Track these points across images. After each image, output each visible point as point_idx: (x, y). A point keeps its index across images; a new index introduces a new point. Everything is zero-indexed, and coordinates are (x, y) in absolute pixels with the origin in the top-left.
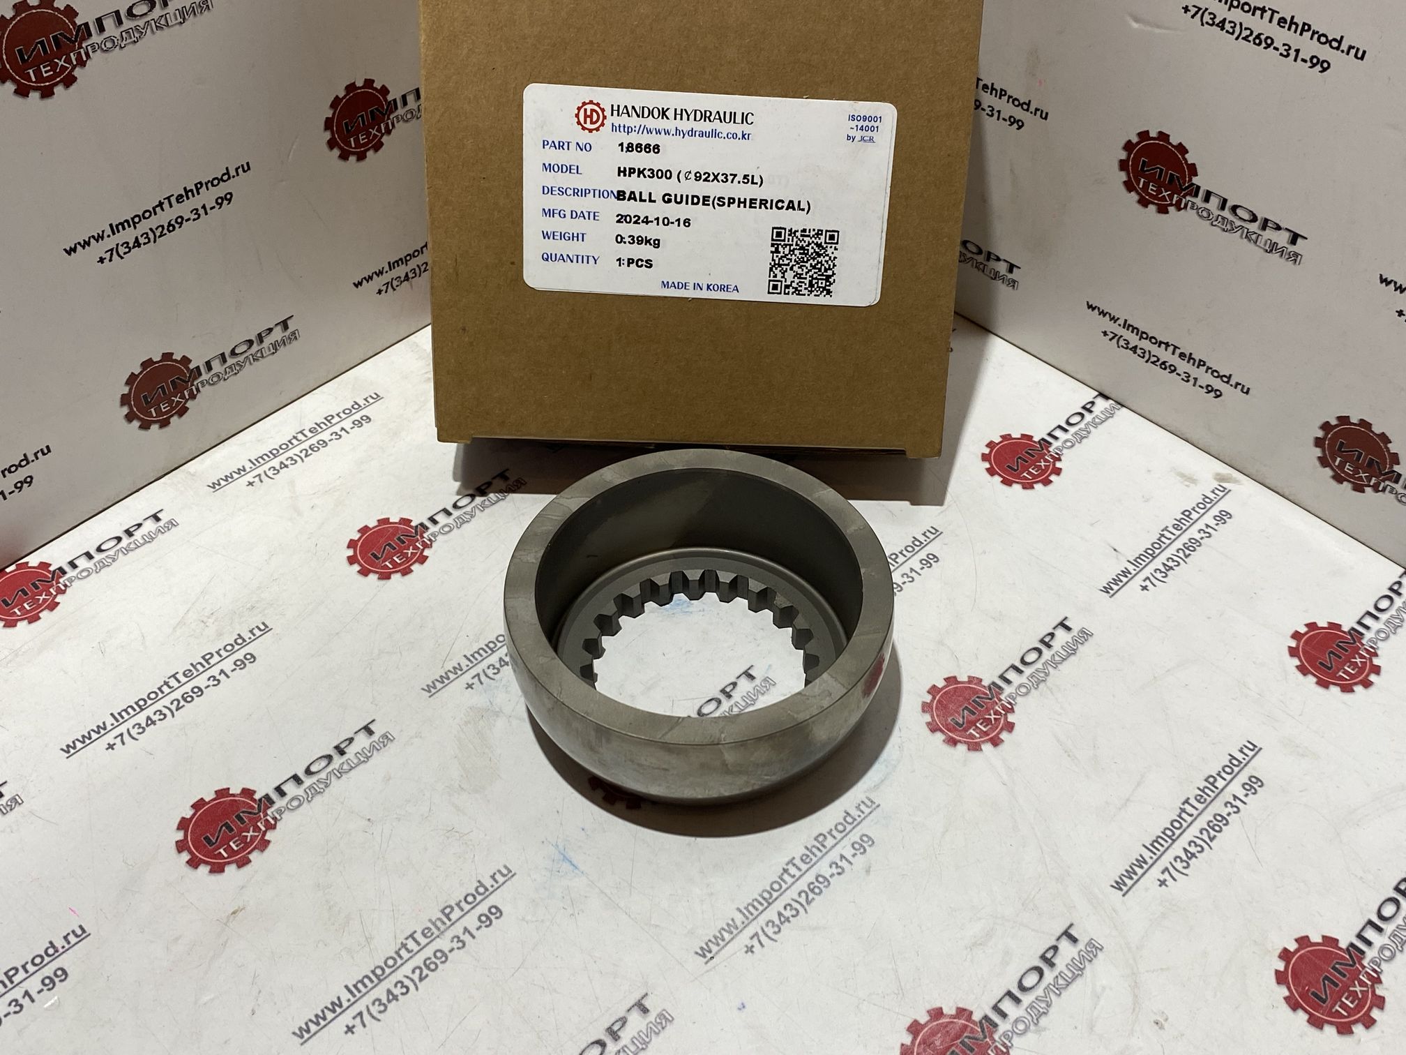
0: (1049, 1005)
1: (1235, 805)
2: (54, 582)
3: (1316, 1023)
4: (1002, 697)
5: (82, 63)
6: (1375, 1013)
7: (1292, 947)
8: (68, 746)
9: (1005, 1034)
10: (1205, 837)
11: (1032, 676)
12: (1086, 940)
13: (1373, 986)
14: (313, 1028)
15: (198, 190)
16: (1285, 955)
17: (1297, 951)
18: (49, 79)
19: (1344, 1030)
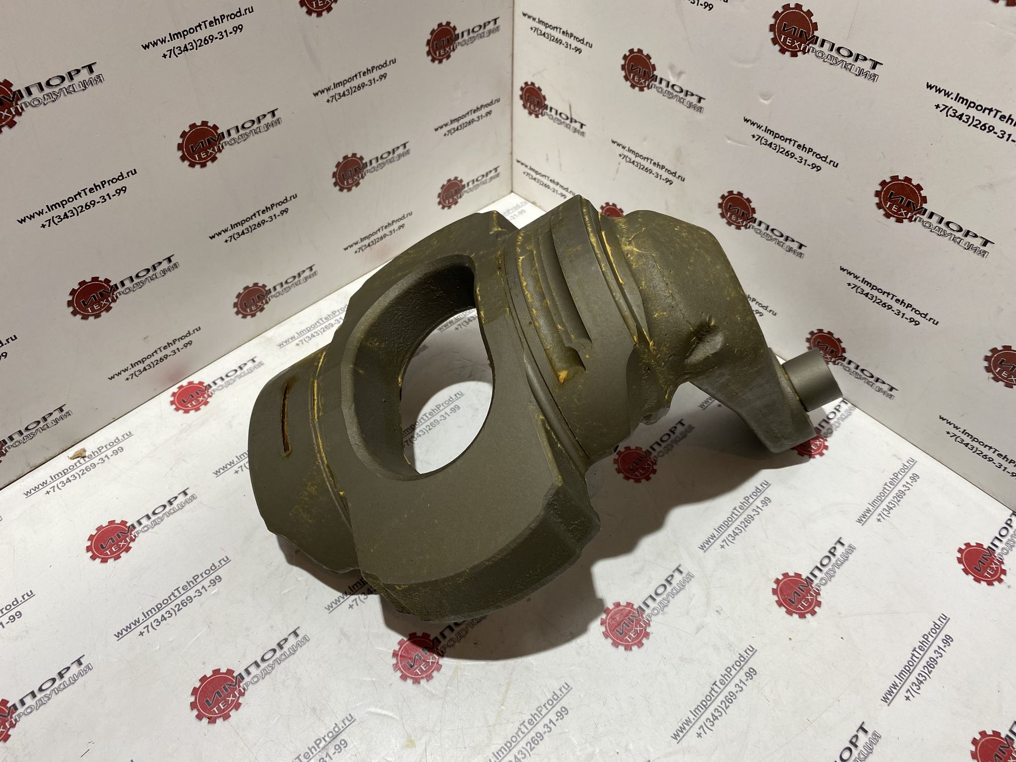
0: (668, 602)
1: (757, 511)
2: (206, 391)
3: (790, 613)
4: (651, 457)
5: (220, 151)
6: (817, 609)
7: (781, 577)
8: (217, 471)
9: (648, 615)
10: (743, 525)
11: (666, 447)
12: (687, 572)
13: (816, 597)
14: (334, 606)
15: (272, 207)
16: (777, 581)
17: (783, 579)
18: (204, 159)
19: (802, 616)
